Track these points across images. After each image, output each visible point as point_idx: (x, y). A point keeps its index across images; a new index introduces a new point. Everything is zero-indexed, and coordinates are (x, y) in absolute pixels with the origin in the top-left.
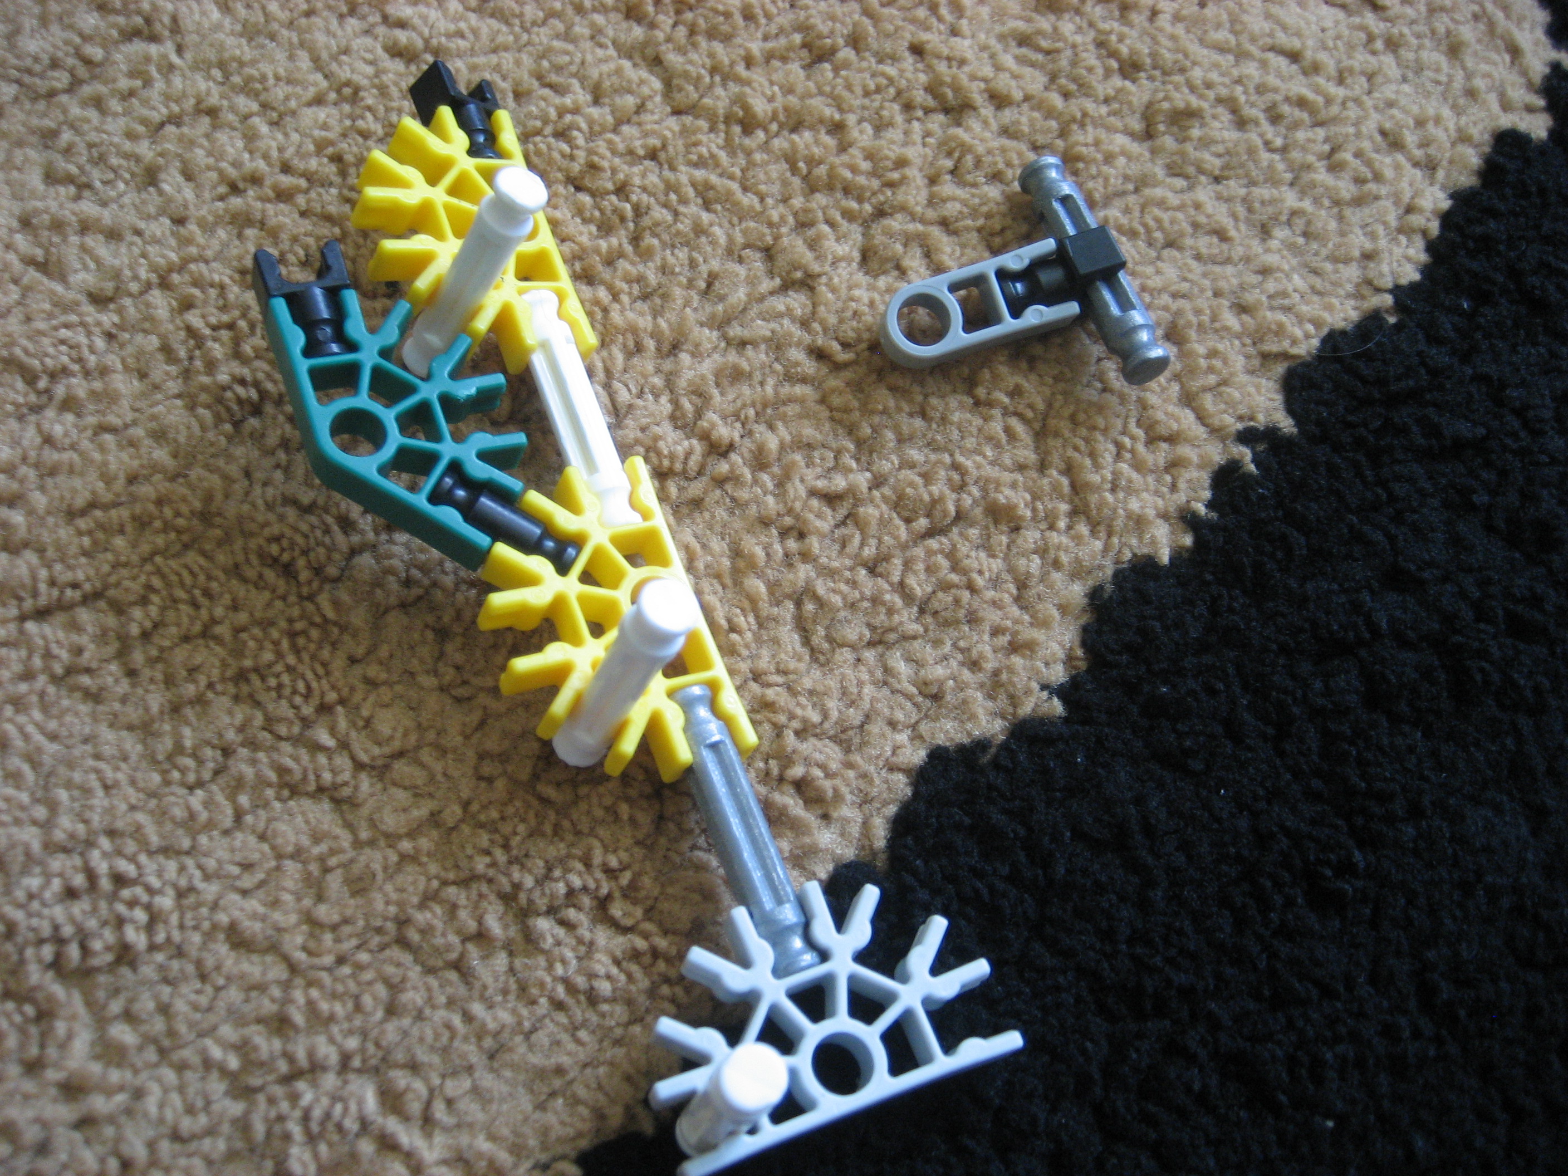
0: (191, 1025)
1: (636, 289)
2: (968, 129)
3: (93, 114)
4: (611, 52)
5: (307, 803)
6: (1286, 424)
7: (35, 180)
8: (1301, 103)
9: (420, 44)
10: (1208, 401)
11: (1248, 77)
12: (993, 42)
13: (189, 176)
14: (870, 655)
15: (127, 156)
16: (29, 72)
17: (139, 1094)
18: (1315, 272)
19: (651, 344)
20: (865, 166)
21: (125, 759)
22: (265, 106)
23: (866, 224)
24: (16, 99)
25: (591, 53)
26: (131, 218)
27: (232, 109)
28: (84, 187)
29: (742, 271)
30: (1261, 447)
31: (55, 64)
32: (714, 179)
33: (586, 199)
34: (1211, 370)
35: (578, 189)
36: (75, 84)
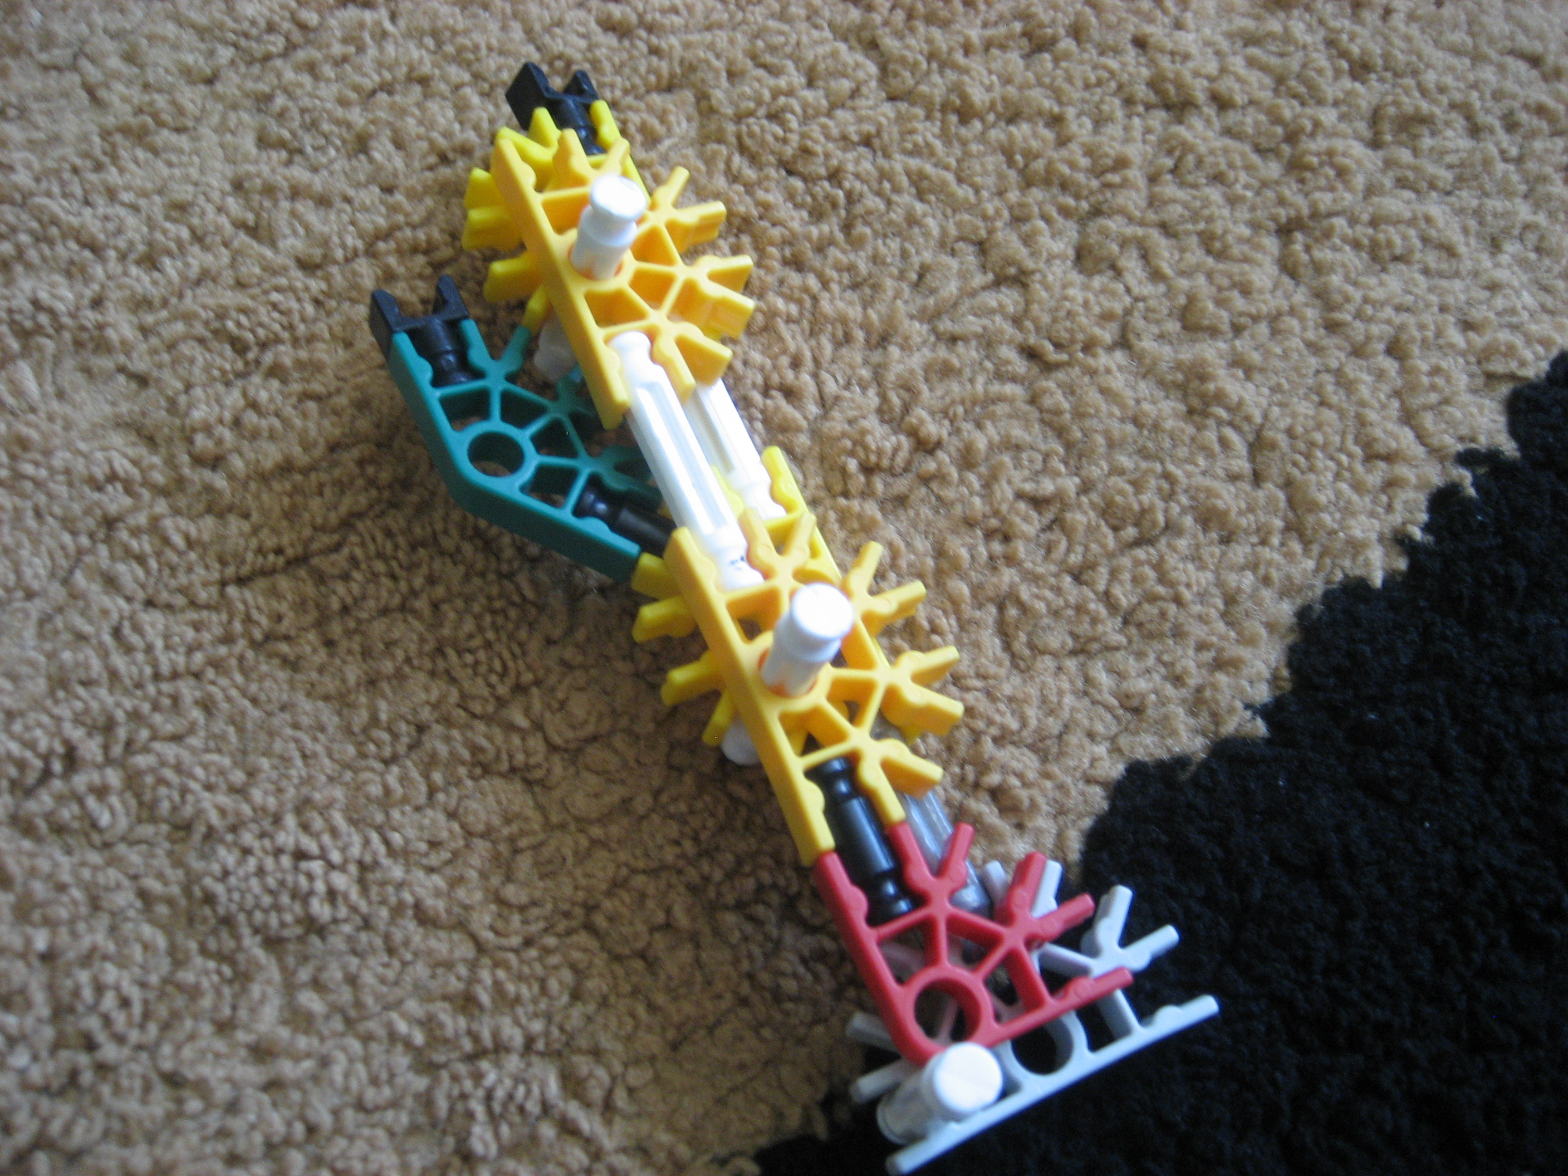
0: (378, 997)
1: (846, 278)
2: (1190, 127)
3: (306, 79)
4: (827, 34)
5: (498, 782)
6: (1509, 448)
7: (248, 143)
8: (1540, 110)
9: (634, 19)
10: (1428, 420)
11: (1485, 82)
12: (1219, 38)
13: (399, 144)
14: (1071, 664)
15: (338, 122)
16: (246, 35)
17: (325, 1062)
18: (1546, 289)
19: (860, 335)
20: (1084, 162)
21: (322, 729)
22: (477, 76)
23: (1083, 221)
24: (233, 62)
25: (807, 35)
26: (341, 185)
27: (444, 78)
28: (295, 152)
29: (954, 264)
30: (1482, 471)
31: (271, 28)
32: (929, 169)
33: (798, 184)
34: (1433, 387)
35: (790, 173)
36: (291, 47)
